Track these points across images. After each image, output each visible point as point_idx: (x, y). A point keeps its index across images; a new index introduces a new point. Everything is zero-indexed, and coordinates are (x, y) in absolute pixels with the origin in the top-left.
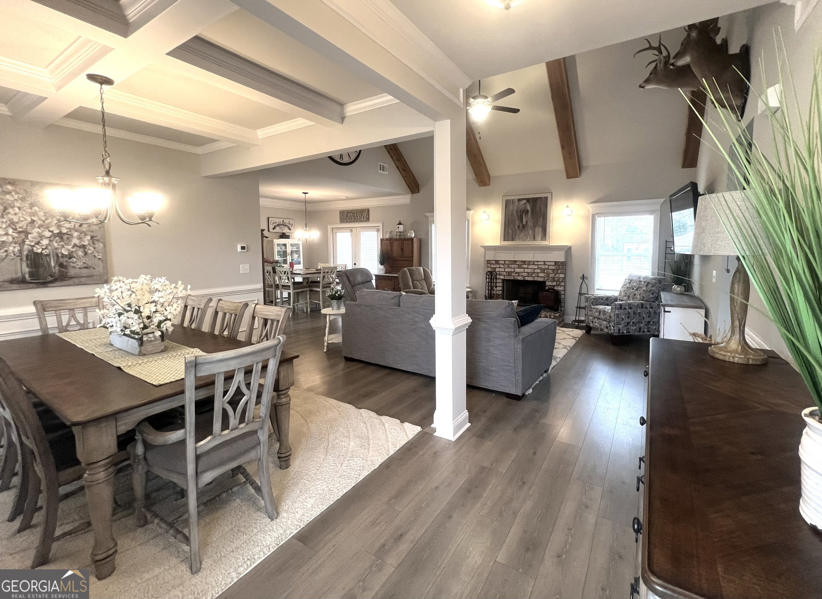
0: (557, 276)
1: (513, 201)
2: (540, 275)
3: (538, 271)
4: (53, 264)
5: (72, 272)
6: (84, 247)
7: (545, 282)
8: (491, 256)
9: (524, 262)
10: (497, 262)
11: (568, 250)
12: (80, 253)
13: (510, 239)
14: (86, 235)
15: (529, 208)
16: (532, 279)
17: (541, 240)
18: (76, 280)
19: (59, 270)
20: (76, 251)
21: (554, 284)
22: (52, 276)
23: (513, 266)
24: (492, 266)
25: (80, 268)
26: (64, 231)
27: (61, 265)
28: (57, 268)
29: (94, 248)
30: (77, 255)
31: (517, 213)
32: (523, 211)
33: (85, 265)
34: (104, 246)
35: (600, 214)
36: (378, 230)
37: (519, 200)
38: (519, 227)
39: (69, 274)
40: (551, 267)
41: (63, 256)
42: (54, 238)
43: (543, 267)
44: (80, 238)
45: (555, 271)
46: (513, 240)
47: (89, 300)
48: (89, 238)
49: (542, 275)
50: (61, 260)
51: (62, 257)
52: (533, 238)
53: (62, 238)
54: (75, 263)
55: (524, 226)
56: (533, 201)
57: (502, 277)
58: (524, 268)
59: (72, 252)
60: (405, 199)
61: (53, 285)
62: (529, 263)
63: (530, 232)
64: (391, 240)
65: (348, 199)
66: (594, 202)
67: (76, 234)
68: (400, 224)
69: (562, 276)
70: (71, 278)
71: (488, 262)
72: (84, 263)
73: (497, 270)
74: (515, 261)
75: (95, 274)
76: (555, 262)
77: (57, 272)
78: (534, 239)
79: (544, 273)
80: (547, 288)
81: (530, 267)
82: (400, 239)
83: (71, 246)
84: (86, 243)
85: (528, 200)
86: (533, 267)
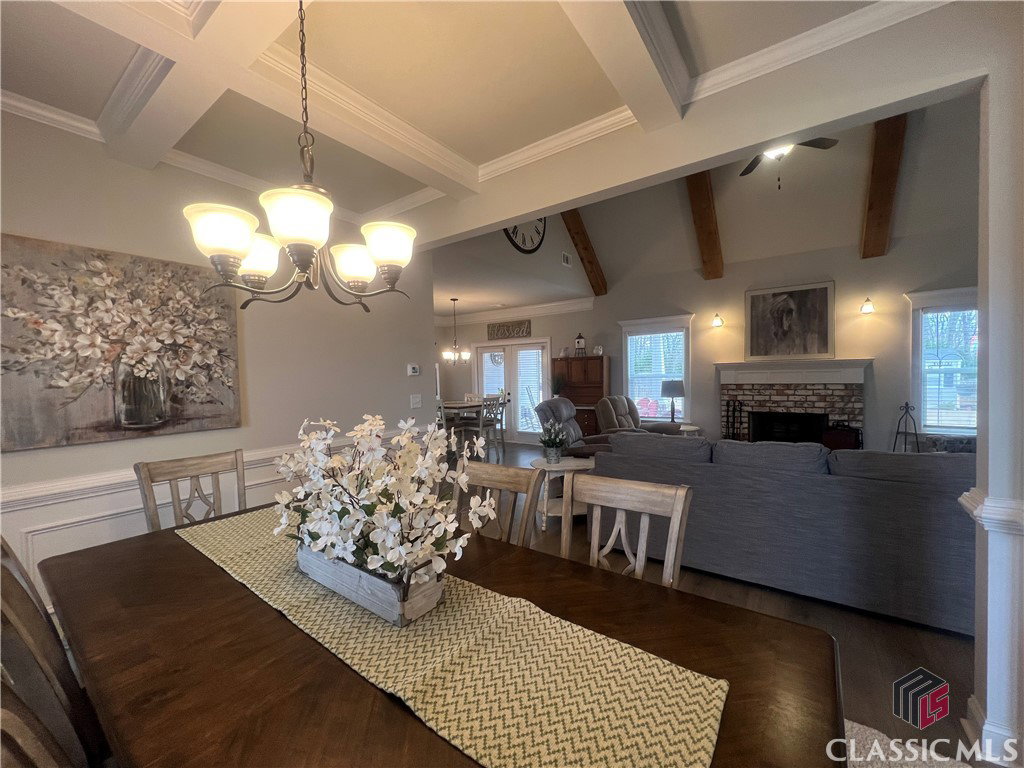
0: (850, 405)
1: (764, 297)
2: (817, 405)
3: (814, 398)
4: (162, 398)
5: (190, 410)
6: (208, 367)
7: (826, 416)
8: (728, 378)
9: (788, 386)
10: (739, 387)
11: (868, 366)
12: (203, 379)
13: (763, 352)
14: (211, 347)
15: (793, 306)
16: (803, 412)
17: (819, 352)
18: (196, 423)
19: (172, 407)
20: (196, 375)
21: (845, 417)
22: (160, 418)
23: (768, 392)
24: (731, 392)
25: (202, 403)
26: (181, 340)
27: (175, 399)
28: (169, 403)
29: (223, 370)
30: (199, 382)
31: (772, 314)
32: (783, 311)
33: (209, 399)
34: (237, 367)
35: (926, 309)
36: (543, 348)
37: (775, 295)
38: (776, 334)
39: (185, 413)
40: (837, 393)
41: (178, 383)
42: (166, 352)
43: (823, 392)
44: (202, 353)
45: (846, 399)
46: (766, 355)
47: (220, 459)
48: (216, 352)
49: (822, 404)
50: (174, 389)
51: (176, 385)
52: (802, 349)
53: (176, 352)
54: (195, 394)
55: (785, 334)
56: (801, 297)
57: (750, 409)
58: (788, 395)
59: (191, 376)
60: (588, 303)
61: (161, 432)
62: (797, 387)
63: (798, 341)
64: (566, 359)
65: (505, 307)
66: (914, 291)
67: (197, 346)
68: (580, 337)
69: (858, 405)
70: (189, 419)
71: (724, 387)
72: (208, 394)
73: (740, 398)
74: (773, 385)
75: (223, 412)
76: (845, 385)
77: (168, 409)
78: (805, 351)
79: (825, 401)
80: (830, 424)
81: (800, 392)
82: (581, 359)
83: (190, 366)
84: (211, 361)
85: (791, 294)
86: (803, 392)
